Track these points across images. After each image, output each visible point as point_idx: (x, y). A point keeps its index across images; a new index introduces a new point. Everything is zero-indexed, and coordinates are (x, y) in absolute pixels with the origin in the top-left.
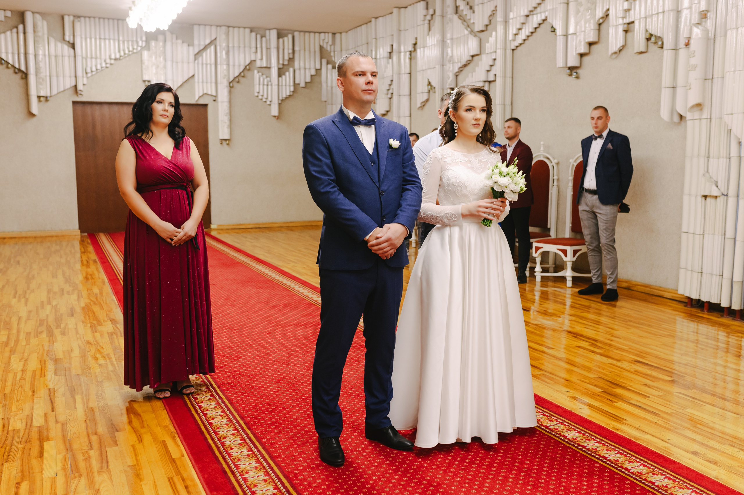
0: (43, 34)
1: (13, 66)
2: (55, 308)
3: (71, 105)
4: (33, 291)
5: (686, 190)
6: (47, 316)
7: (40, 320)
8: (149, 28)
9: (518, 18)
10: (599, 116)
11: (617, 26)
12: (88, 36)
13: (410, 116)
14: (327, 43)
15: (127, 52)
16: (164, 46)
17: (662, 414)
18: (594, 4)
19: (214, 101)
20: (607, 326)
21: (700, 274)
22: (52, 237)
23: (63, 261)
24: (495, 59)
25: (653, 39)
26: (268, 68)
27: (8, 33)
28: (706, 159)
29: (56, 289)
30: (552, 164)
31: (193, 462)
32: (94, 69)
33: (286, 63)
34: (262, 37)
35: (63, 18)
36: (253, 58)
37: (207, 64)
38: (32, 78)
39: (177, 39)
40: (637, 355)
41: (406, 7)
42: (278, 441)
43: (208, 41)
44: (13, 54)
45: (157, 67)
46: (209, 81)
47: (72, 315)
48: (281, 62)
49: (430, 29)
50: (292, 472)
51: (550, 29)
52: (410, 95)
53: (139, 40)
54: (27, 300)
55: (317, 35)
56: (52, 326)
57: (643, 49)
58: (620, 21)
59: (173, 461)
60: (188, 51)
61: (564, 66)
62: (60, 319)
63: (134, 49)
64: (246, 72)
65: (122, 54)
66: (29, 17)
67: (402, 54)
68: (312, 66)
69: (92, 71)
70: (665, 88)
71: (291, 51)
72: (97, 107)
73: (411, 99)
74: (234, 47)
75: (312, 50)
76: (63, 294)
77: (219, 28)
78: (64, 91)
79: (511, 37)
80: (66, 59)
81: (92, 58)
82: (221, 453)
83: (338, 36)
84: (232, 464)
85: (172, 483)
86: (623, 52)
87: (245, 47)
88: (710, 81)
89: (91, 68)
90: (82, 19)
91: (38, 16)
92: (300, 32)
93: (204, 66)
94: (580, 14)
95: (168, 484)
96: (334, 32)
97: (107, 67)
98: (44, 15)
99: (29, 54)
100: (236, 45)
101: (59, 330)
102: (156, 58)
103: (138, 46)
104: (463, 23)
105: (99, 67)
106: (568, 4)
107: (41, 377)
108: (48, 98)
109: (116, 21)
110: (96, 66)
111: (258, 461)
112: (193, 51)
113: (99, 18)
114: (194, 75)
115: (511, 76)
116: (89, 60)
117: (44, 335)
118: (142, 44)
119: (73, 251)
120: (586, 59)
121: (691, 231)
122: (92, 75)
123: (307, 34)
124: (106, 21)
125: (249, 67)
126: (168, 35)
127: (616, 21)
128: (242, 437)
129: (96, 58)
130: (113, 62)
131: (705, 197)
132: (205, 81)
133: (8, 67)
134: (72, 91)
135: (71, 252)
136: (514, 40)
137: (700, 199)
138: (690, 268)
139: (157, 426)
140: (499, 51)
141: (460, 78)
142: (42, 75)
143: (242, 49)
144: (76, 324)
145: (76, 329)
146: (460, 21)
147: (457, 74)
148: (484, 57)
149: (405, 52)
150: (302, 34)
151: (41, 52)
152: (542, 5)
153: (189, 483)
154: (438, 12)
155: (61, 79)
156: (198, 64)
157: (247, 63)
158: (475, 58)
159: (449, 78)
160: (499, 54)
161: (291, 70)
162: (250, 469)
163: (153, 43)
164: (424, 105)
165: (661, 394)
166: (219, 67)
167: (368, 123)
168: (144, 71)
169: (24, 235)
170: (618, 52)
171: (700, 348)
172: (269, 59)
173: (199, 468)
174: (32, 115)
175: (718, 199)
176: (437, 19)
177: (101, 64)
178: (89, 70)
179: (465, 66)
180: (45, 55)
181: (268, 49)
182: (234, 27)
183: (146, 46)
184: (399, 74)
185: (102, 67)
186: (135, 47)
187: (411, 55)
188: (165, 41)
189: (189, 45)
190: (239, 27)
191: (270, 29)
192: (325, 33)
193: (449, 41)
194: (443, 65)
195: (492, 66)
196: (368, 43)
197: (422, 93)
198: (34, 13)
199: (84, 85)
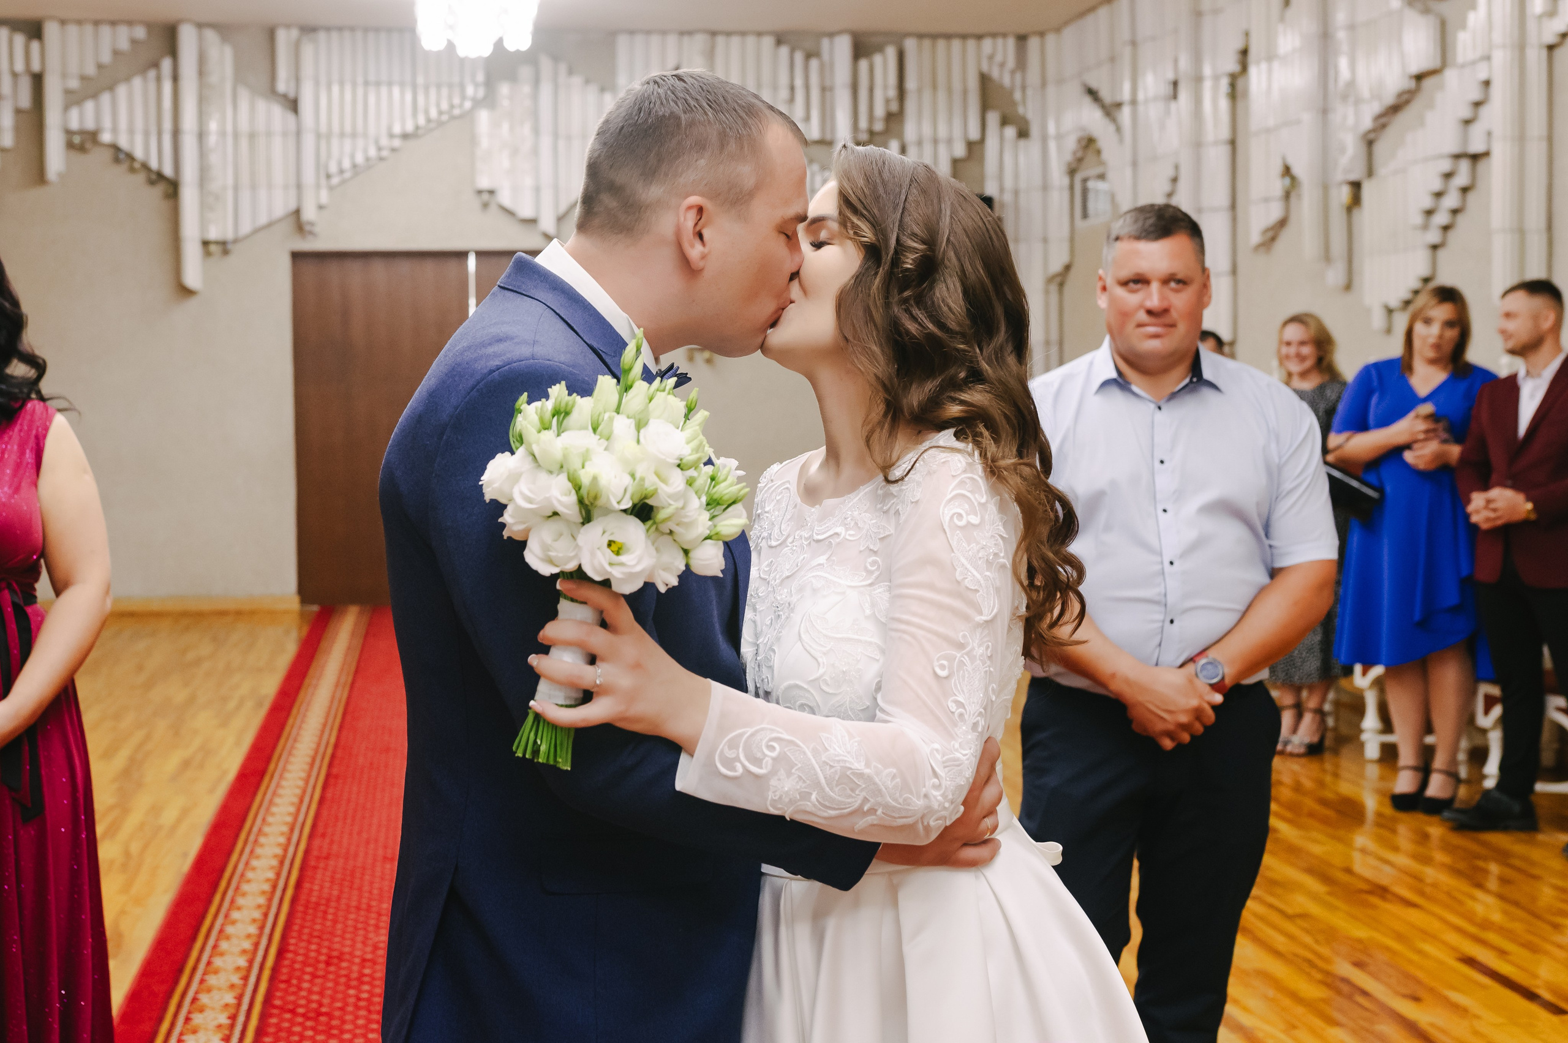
0: (223, 80)
1: (145, 167)
3: (286, 263)
12: (335, 77)
13: (1234, 271)
14: (1002, 65)
15: (433, 114)
16: (535, 96)
24: (1487, 83)
26: (827, 142)
27: (137, 82)
32: (347, 164)
33: (879, 126)
34: (809, 56)
35: (271, 34)
38: (189, 196)
39: (571, 72)
44: (146, 134)
45: (515, 152)
48: (863, 124)
52: (1233, 206)
53: (467, 82)
55: (971, 44)
63: (452, 107)
65: (421, 121)
66: (187, 37)
67: (1207, 85)
68: (957, 133)
69: (342, 172)
71: (892, 93)
72: (356, 266)
73: (1234, 220)
75: (957, 85)
77: (686, 39)
78: (269, 225)
80: (277, 143)
81: (342, 135)
83: (1033, 43)
89: (340, 163)
90: (322, 36)
91: (210, 35)
92: (921, 36)
96: (1022, 31)
97: (381, 159)
98: (225, 30)
99: (184, 132)
102: (511, 128)
103: (463, 97)
105: (360, 159)
108: (229, 247)
109: (407, 36)
110: (352, 157)
116: (335, 142)
118: (476, 91)
122: (344, 182)
123: (941, 43)
126: (546, 64)
129: (354, 135)
130: (397, 143)
133: (132, 170)
134: (288, 226)
136: (1551, 14)
140: (1498, 55)
141: (1380, 148)
142: (216, 186)
147: (1372, 136)
148: (1450, 76)
149: (1216, 78)
150: (927, 43)
151: (213, 126)
155: (262, 194)
158: (1428, 83)
159: (1343, 150)
160: (1500, 57)
161: (895, 145)
163: (504, 89)
164: (1273, 239)
168: (479, 165)
169: (155, 607)
172: (827, 117)
174: (187, 292)
177: (365, 151)
178: (333, 168)
179: (1395, 109)
180: (224, 134)
181: (825, 90)
182: (728, 34)
183: (485, 98)
184: (1198, 145)
185: (367, 159)
186: (456, 101)
187: (1233, 85)
188: (536, 82)
189: (603, 90)
190: (743, 34)
191: (831, 35)
192: (994, 35)
193: (1341, 35)
194: (1325, 111)
195: (1477, 104)
196: (1112, 59)
197: (1267, 200)
198: (200, 26)
199: (321, 207)
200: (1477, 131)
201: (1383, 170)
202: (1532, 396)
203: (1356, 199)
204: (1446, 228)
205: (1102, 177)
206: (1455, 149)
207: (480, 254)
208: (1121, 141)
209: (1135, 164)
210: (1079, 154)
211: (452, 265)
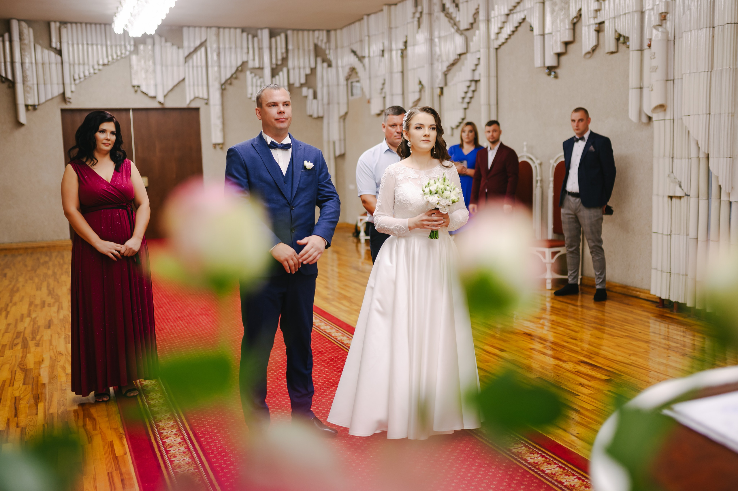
0: (30, 42)
2: (34, 321)
3: (59, 113)
4: (15, 304)
5: (655, 191)
6: (25, 328)
7: (17, 333)
8: (135, 33)
9: (499, 17)
10: (579, 118)
11: (589, 25)
12: (75, 42)
14: (322, 41)
15: (115, 57)
16: (153, 50)
17: (582, 411)
18: (567, 3)
19: (207, 104)
20: (570, 328)
21: (669, 274)
22: (43, 247)
23: (50, 272)
24: (479, 59)
25: (622, 39)
26: (261, 68)
28: (671, 159)
29: (38, 302)
30: (535, 165)
31: (134, 459)
32: (82, 75)
33: (279, 62)
34: (254, 36)
35: (48, 24)
36: (245, 59)
37: (197, 67)
38: (19, 87)
39: (166, 41)
40: (585, 356)
41: (396, 4)
42: (215, 440)
43: (198, 43)
45: (147, 71)
46: (200, 83)
47: (49, 327)
48: (274, 61)
49: (419, 27)
50: (220, 466)
51: (529, 28)
52: (403, 94)
53: (127, 44)
54: (8, 313)
55: (311, 33)
56: (28, 338)
57: (613, 49)
58: (592, 21)
59: (116, 458)
60: (178, 54)
61: (542, 65)
62: (36, 331)
63: (122, 54)
64: (238, 74)
65: (110, 58)
66: (15, 24)
67: (394, 53)
68: (307, 65)
69: (80, 78)
70: (632, 88)
71: (284, 50)
73: (404, 98)
74: (225, 48)
75: (306, 48)
76: (44, 306)
77: (209, 29)
78: (52, 99)
79: (493, 36)
80: (53, 66)
81: (79, 64)
82: (160, 451)
83: (332, 33)
84: (168, 460)
85: (110, 477)
86: (597, 52)
87: (236, 48)
88: (672, 82)
89: (79, 75)
90: (69, 25)
91: (24, 24)
92: (293, 30)
93: (195, 69)
94: (555, 13)
95: (107, 478)
96: (329, 28)
97: (95, 73)
98: (30, 22)
99: (15, 62)
100: (227, 46)
101: (34, 342)
102: (145, 62)
103: (126, 50)
104: (449, 22)
105: (87, 73)
106: (544, 3)
107: (10, 386)
108: (37, 107)
109: (103, 26)
110: (84, 73)
111: (192, 457)
112: (183, 53)
113: (86, 24)
114: (184, 80)
115: (495, 75)
116: (76, 67)
117: (19, 347)
118: (130, 48)
119: (62, 262)
120: (563, 58)
121: (660, 231)
122: (80, 82)
123: (300, 33)
124: (93, 26)
125: (242, 68)
126: (157, 39)
127: (588, 21)
128: (183, 436)
129: (84, 64)
130: (101, 67)
131: (671, 197)
132: (196, 83)
134: (59, 100)
135: (59, 262)
136: (497, 39)
137: (666, 199)
138: (659, 268)
139: (108, 428)
140: (482, 50)
141: (449, 77)
142: (29, 83)
143: (233, 50)
144: (51, 336)
145: (50, 341)
146: (446, 19)
147: (446, 73)
148: (468, 55)
149: (397, 50)
150: (295, 32)
151: (27, 60)
152: (521, 4)
153: (126, 477)
154: (426, 11)
155: (49, 86)
156: (188, 66)
157: (239, 63)
158: (462, 57)
159: (438, 77)
160: (483, 54)
161: (285, 70)
162: (183, 464)
163: (141, 47)
165: (591, 392)
166: (210, 69)
167: (286, 147)
168: (133, 76)
169: (14, 246)
170: (591, 52)
171: (652, 348)
172: (261, 58)
173: (137, 464)
174: (20, 125)
175: (682, 199)
176: (425, 18)
177: (89, 70)
178: (77, 77)
179: (453, 65)
180: (32, 63)
181: (260, 49)
182: (224, 28)
183: (134, 50)
184: (391, 73)
185: (90, 74)
186: (123, 51)
187: (402, 53)
188: (154, 44)
189: (178, 48)
190: (230, 28)
191: (262, 29)
192: (319, 30)
193: (436, 40)
194: (432, 64)
195: (477, 65)
196: (361, 41)
197: (414, 92)
198: (19, 21)
199: (72, 92)
200: (477, 73)
201: (450, 84)
202: (492, 155)
203: (442, 93)
204: (468, 103)
205: (358, 81)
206: (470, 79)
207: (134, 110)
208: (365, 69)
209: (370, 78)
210: (350, 73)
211: (124, 114)
